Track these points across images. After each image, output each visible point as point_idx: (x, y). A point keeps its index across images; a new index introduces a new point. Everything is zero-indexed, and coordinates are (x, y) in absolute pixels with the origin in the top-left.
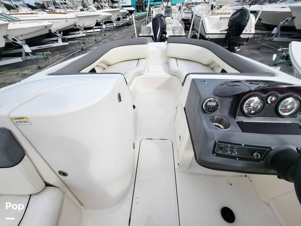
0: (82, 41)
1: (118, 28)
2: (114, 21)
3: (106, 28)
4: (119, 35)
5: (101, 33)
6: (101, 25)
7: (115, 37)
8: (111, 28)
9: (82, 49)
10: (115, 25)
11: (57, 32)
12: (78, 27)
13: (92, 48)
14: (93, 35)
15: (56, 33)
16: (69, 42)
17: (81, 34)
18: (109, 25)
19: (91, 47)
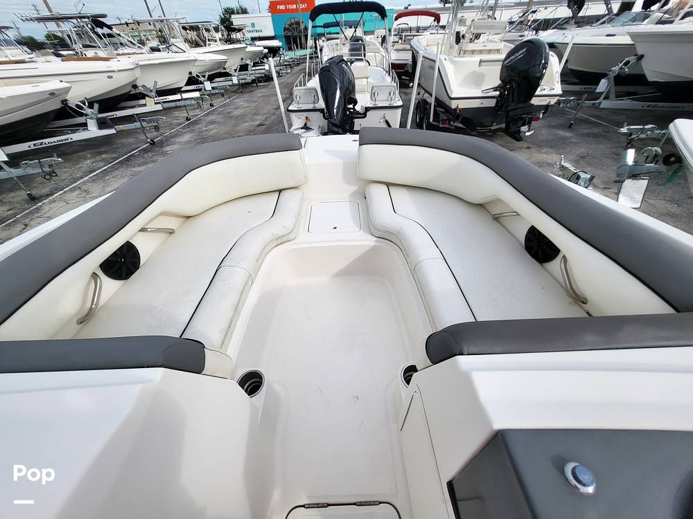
0: (150, 125)
1: (244, 87)
2: (232, 72)
3: (213, 88)
4: (246, 105)
5: (201, 102)
6: (201, 83)
7: (236, 108)
8: (225, 88)
9: (153, 143)
10: (235, 80)
11: (84, 104)
12: (141, 89)
13: (177, 140)
14: (180, 107)
15: (81, 108)
16: (116, 127)
17: (151, 105)
18: (220, 82)
19: (176, 135)
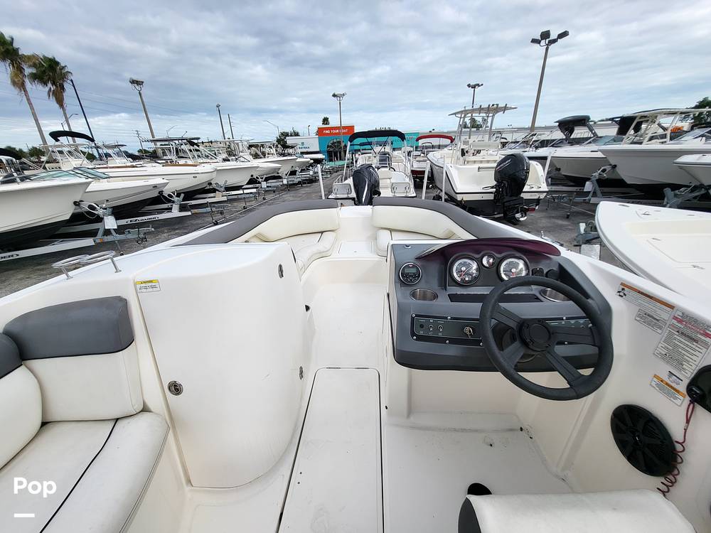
0: (217, 210)
1: (291, 186)
2: (284, 176)
3: (268, 187)
5: (257, 195)
6: (259, 183)
7: (284, 201)
8: (277, 187)
9: (216, 223)
10: (285, 182)
11: (174, 194)
12: (214, 186)
14: (241, 199)
15: (171, 197)
16: (192, 210)
17: (219, 197)
18: (273, 183)
